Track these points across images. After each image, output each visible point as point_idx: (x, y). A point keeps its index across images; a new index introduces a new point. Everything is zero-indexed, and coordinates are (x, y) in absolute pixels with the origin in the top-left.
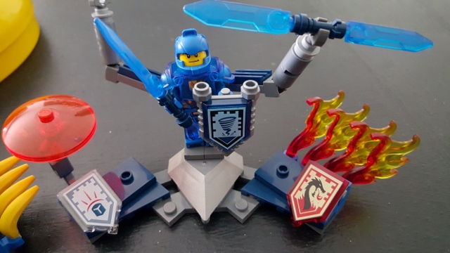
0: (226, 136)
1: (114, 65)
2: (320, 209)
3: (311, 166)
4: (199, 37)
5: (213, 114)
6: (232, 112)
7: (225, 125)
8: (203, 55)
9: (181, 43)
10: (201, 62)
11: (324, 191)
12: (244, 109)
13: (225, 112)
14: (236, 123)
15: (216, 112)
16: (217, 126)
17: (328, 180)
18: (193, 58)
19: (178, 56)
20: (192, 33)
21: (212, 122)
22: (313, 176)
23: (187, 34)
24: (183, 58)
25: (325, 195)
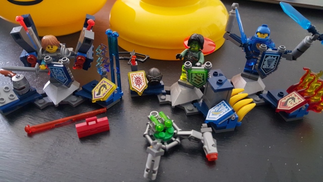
0: (268, 68)
1: (229, 33)
2: (290, 107)
3: (294, 92)
4: (268, 28)
5: (267, 57)
6: (274, 57)
7: (269, 63)
8: (267, 35)
9: (260, 29)
10: (264, 37)
11: (294, 102)
12: (279, 56)
13: (271, 56)
14: (274, 62)
15: (268, 56)
16: (266, 63)
17: (299, 99)
18: (262, 35)
19: (257, 32)
20: (266, 26)
21: (265, 60)
22: (293, 96)
23: (264, 26)
24: (258, 34)
25: (295, 103)
